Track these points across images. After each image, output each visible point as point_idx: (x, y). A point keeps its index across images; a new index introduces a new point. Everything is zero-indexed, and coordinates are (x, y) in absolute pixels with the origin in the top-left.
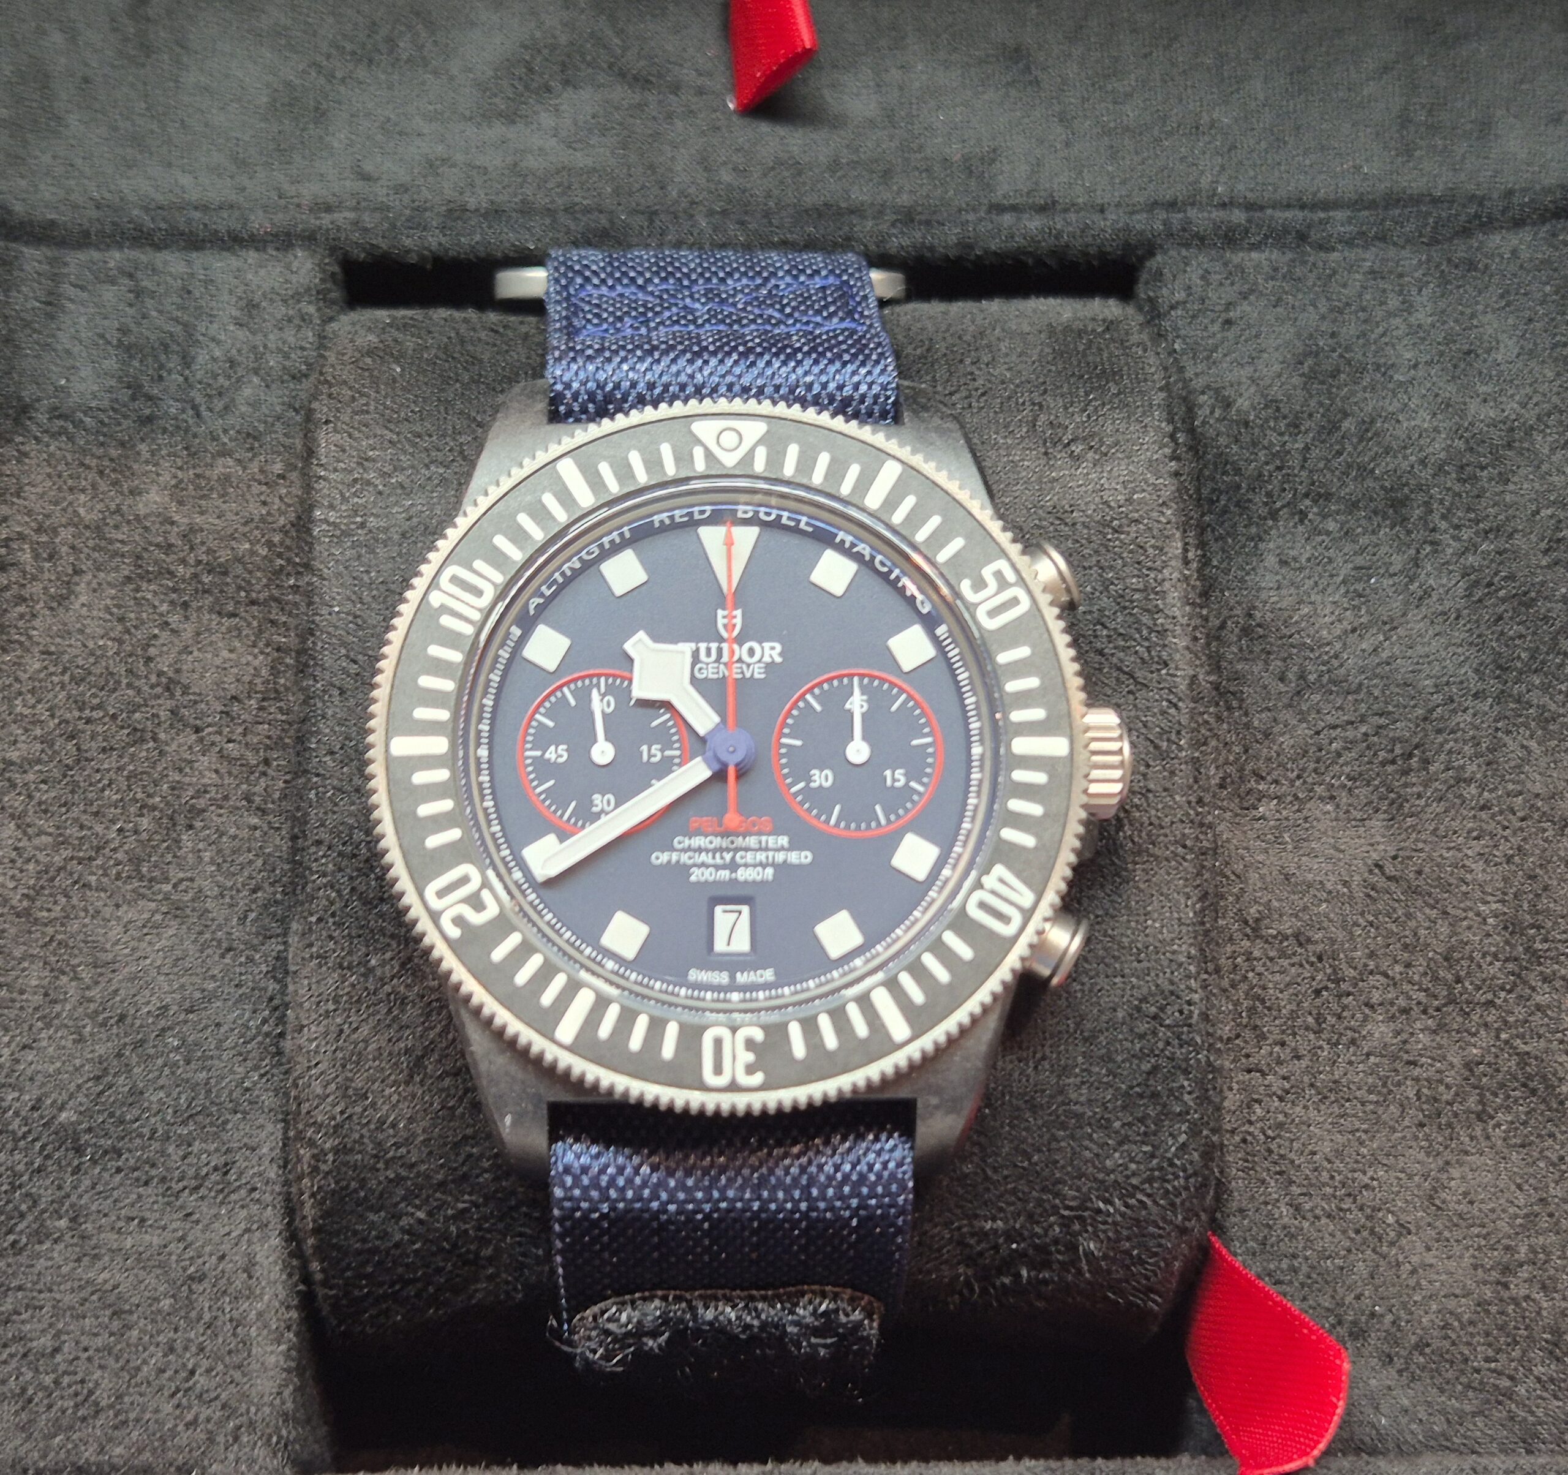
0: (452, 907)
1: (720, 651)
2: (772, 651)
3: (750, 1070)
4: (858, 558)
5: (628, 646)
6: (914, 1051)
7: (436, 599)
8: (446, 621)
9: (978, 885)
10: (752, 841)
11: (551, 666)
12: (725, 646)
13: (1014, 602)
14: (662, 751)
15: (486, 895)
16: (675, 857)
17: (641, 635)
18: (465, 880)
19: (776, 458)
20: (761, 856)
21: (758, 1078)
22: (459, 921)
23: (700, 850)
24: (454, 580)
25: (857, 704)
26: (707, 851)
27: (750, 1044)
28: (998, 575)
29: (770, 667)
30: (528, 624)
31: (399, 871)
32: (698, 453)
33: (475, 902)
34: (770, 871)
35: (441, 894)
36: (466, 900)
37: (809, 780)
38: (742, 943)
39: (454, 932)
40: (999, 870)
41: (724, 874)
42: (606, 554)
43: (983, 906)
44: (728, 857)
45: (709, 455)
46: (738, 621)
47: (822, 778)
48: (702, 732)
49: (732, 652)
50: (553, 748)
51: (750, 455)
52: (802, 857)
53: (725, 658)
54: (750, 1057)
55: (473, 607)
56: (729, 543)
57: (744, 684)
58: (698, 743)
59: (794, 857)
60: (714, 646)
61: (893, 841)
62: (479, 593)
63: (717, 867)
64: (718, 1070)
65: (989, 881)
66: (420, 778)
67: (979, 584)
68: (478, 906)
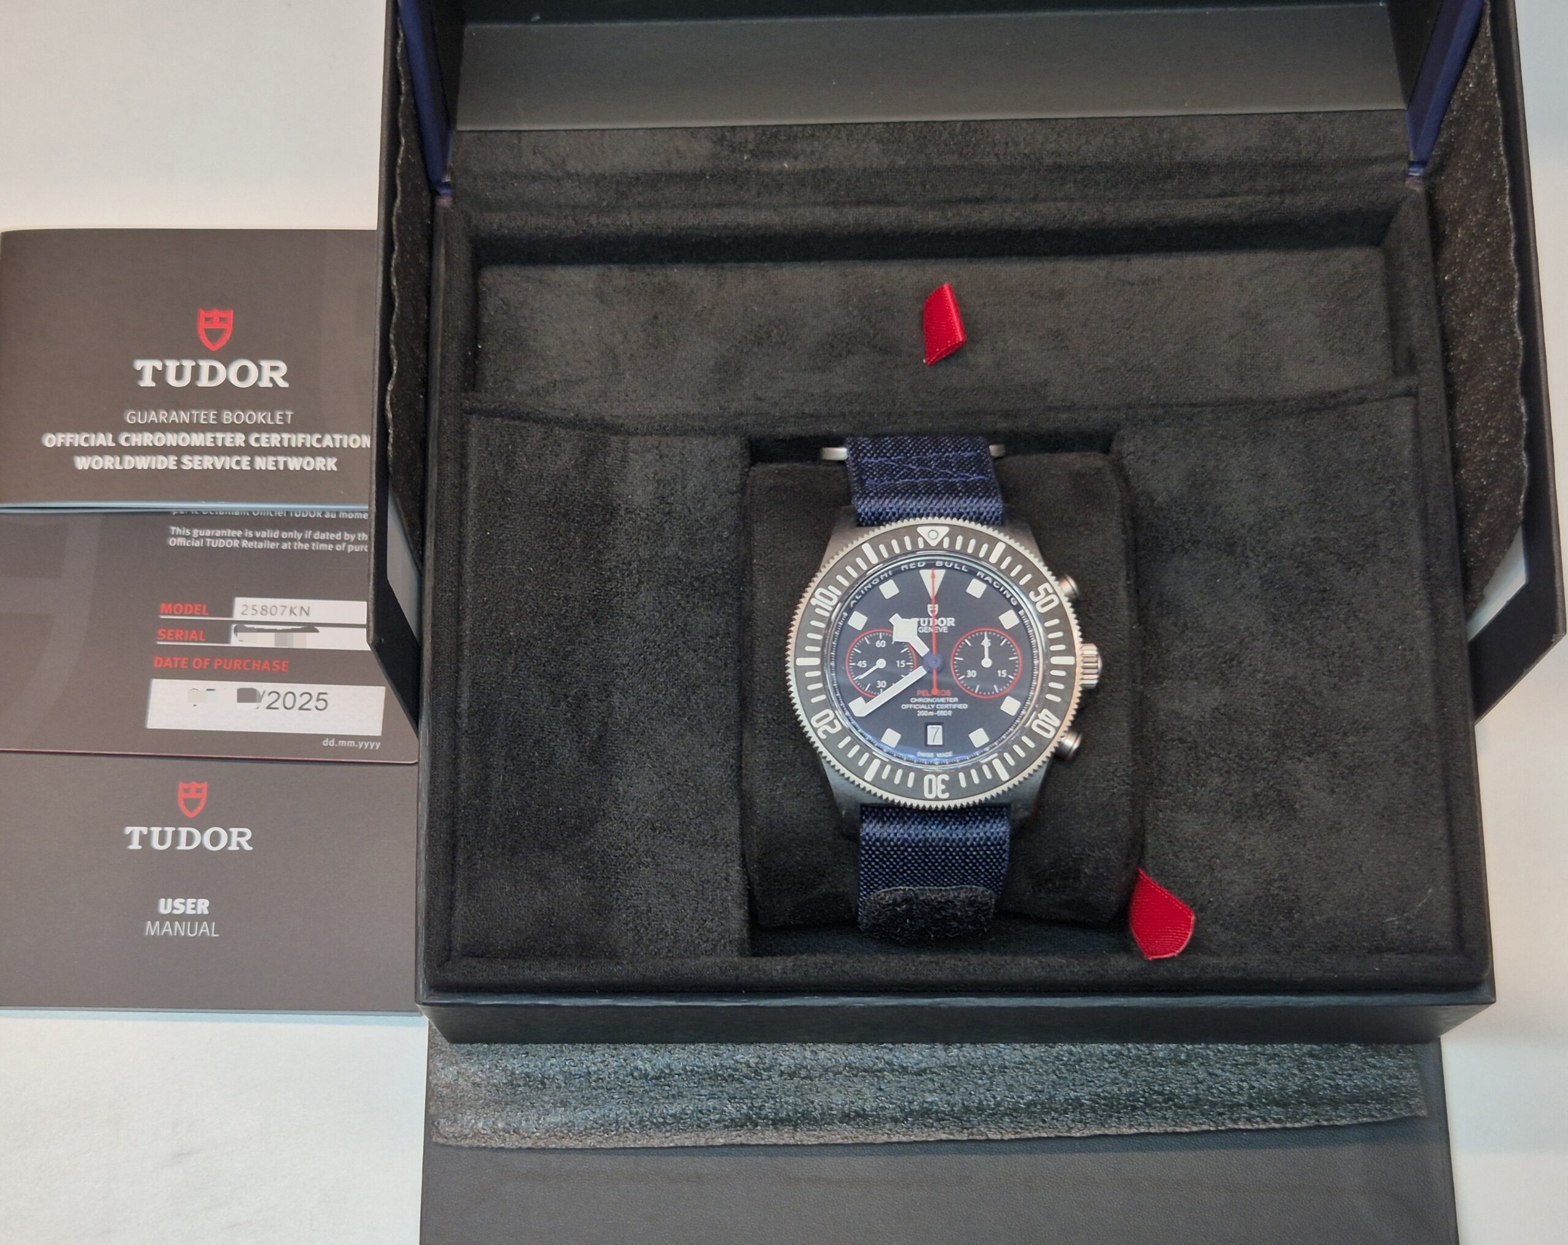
0: (823, 727)
1: (929, 622)
2: (951, 621)
3: (943, 792)
4: (987, 582)
5: (891, 620)
6: (1010, 784)
7: (813, 602)
8: (818, 611)
9: (1037, 718)
10: (943, 700)
11: (860, 628)
12: (931, 619)
13: (1052, 601)
14: (908, 664)
15: (836, 721)
16: (911, 706)
17: (897, 615)
18: (827, 716)
19: (953, 543)
20: (947, 706)
21: (947, 795)
22: (825, 732)
23: (921, 703)
24: (822, 594)
25: (986, 643)
26: (925, 704)
27: (943, 782)
28: (1046, 590)
29: (950, 628)
30: (850, 611)
31: (800, 712)
32: (920, 540)
33: (832, 724)
34: (950, 712)
35: (818, 721)
36: (827, 724)
37: (966, 674)
38: (939, 741)
39: (823, 737)
40: (1045, 711)
41: (931, 713)
42: (882, 582)
43: (1039, 726)
44: (933, 706)
45: (925, 542)
46: (937, 609)
47: (972, 674)
48: (922, 655)
49: (934, 622)
50: (861, 662)
51: (941, 542)
52: (965, 706)
53: (931, 624)
54: (944, 787)
55: (828, 605)
56: (933, 576)
57: (940, 635)
58: (920, 661)
59: (960, 706)
60: (926, 619)
61: (1001, 699)
62: (831, 599)
63: (929, 710)
64: (930, 792)
65: (1041, 716)
66: (808, 674)
67: (1037, 594)
68: (834, 726)
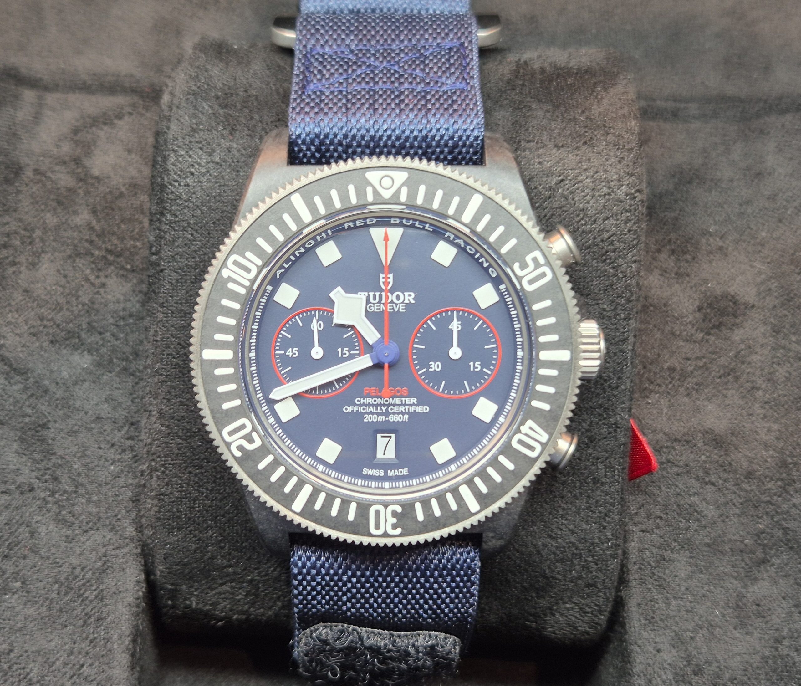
0: (236, 441)
1: (381, 296)
2: (409, 297)
3: (394, 527)
4: (457, 246)
5: (332, 295)
6: (481, 517)
7: (225, 273)
8: (231, 286)
9: (518, 431)
10: (397, 401)
11: (289, 306)
12: (383, 294)
13: (544, 275)
14: (349, 351)
15: (254, 435)
16: (355, 409)
17: (339, 288)
18: (243, 427)
19: (413, 194)
20: (402, 409)
21: (399, 531)
22: (240, 448)
23: (369, 405)
24: (235, 263)
25: (455, 326)
26: (373, 405)
27: (394, 514)
28: (535, 260)
29: (408, 305)
30: (275, 283)
31: (208, 420)
32: (369, 190)
33: (249, 439)
34: (406, 417)
35: (231, 434)
36: (243, 437)
37: (429, 367)
38: (391, 454)
39: (238, 454)
40: (530, 423)
41: (382, 418)
42: (318, 244)
43: (520, 442)
44: (384, 409)
45: (375, 192)
46: (391, 281)
47: (435, 366)
48: (371, 343)
49: (387, 297)
50: (290, 349)
51: (398, 192)
52: (423, 409)
53: (383, 301)
54: (394, 520)
55: (245, 278)
56: (386, 239)
57: (394, 314)
58: (367, 348)
59: (419, 409)
60: (377, 294)
61: (472, 401)
62: (248, 270)
63: (378, 414)
64: (377, 527)
65: (524, 429)
66: (218, 372)
67: (524, 266)
68: (251, 440)
